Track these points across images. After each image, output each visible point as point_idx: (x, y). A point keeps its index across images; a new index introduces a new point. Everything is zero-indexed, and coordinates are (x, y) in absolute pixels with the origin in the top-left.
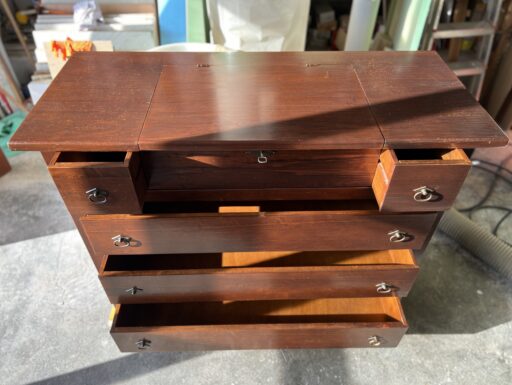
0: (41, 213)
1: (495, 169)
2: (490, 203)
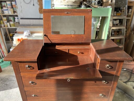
0: (8, 83)
1: (131, 71)
2: (131, 80)
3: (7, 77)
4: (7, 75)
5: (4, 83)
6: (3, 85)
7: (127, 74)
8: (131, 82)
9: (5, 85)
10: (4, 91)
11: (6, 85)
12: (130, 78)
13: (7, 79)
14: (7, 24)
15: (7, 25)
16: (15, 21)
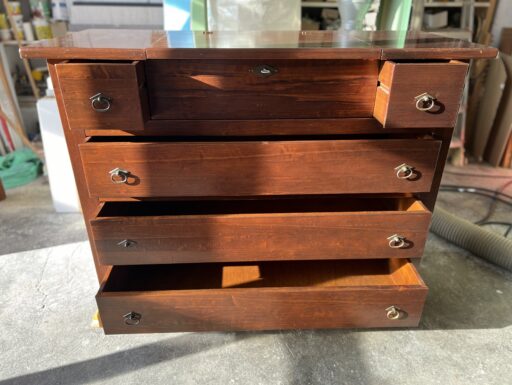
0: (30, 232)
2: (493, 220)
3: (25, 215)
4: (24, 208)
5: (13, 230)
6: (12, 236)
7: (479, 202)
8: (494, 226)
9: (20, 238)
10: (15, 255)
11: (24, 236)
12: (490, 214)
13: (27, 220)
14: (22, 27)
15: (24, 33)
16: (51, 15)
